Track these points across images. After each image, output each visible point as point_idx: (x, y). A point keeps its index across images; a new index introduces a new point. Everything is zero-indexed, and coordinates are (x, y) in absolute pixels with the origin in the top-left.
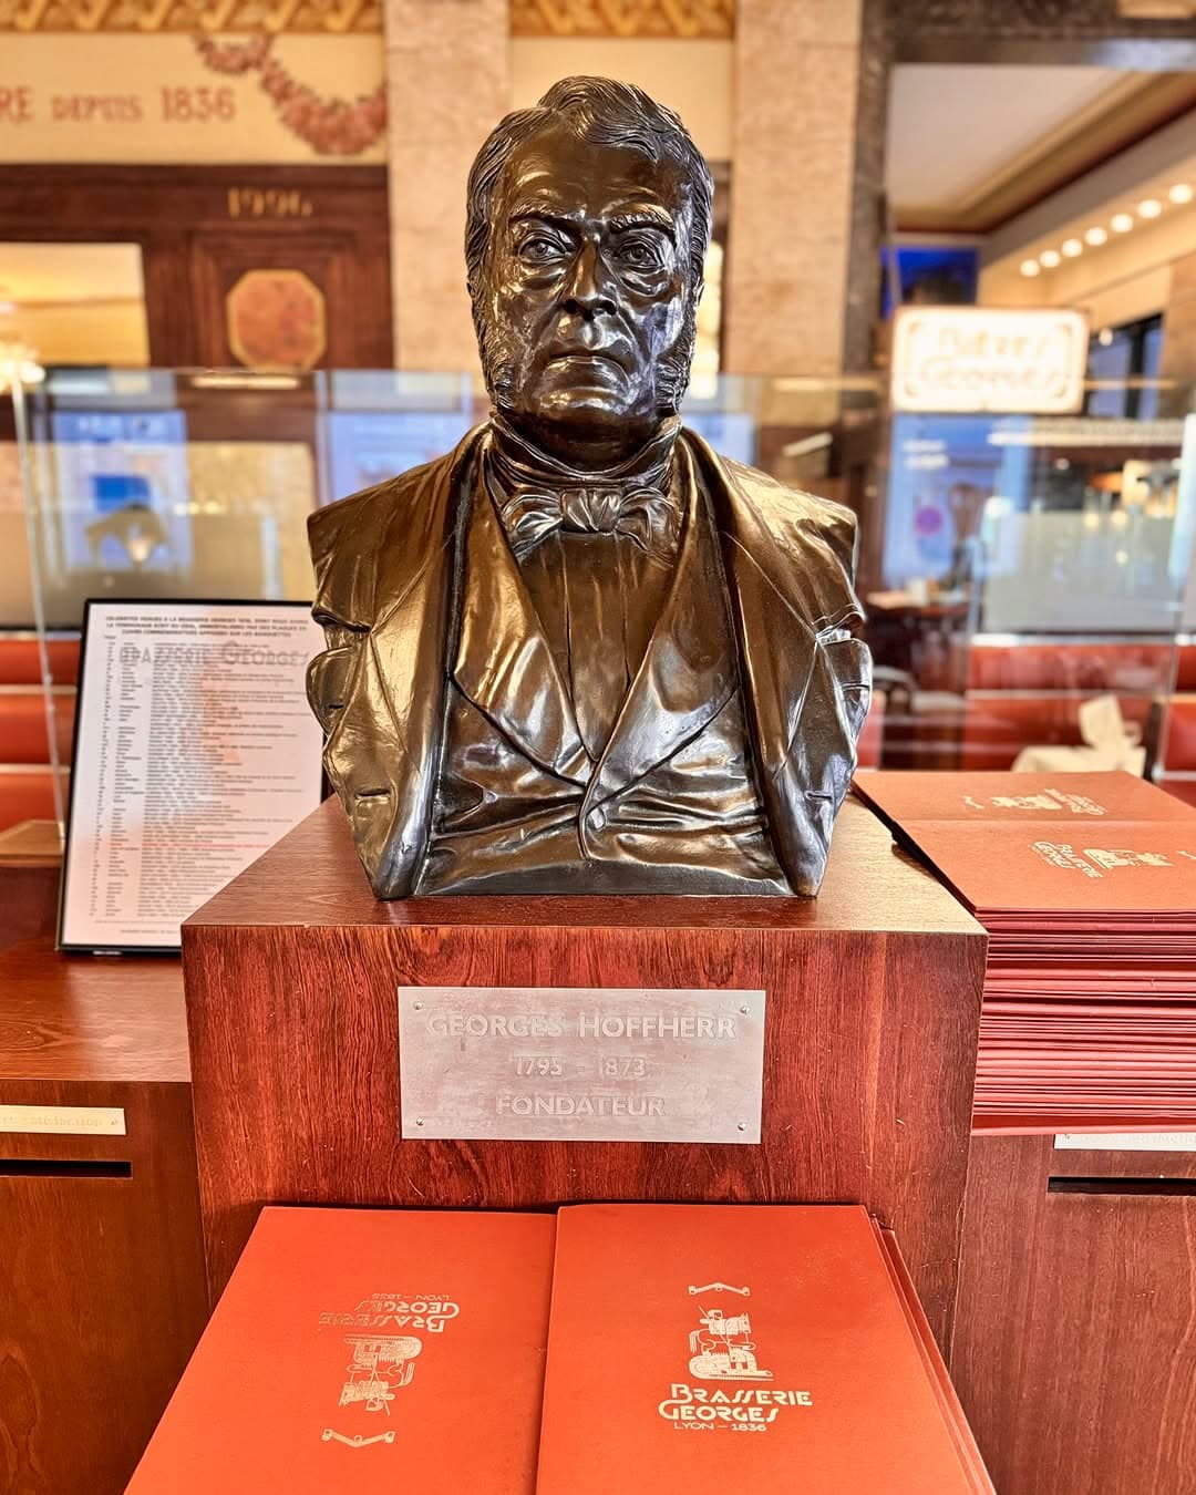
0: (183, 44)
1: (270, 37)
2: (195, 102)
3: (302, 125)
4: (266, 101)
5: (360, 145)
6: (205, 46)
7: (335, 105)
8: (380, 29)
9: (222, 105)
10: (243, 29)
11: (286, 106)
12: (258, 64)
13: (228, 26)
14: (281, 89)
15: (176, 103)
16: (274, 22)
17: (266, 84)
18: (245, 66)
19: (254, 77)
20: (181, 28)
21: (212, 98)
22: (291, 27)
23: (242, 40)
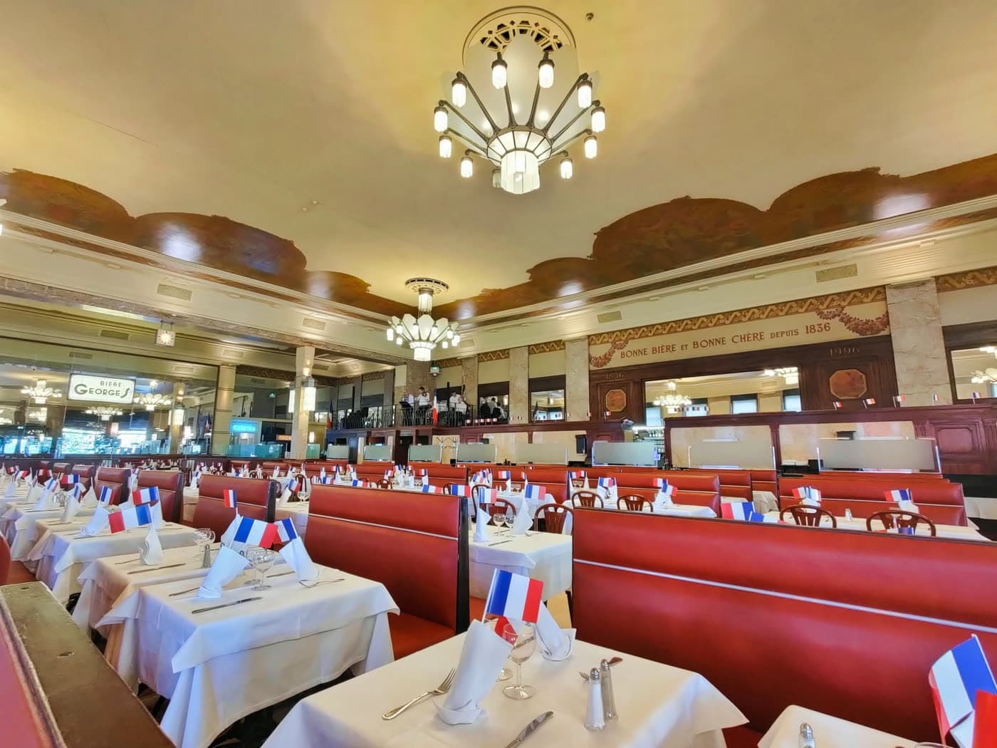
0: (814, 314)
1: (843, 308)
2: (817, 328)
3: (855, 330)
4: (843, 324)
5: (879, 331)
6: (820, 314)
7: (867, 321)
8: (885, 299)
9: (827, 327)
10: (833, 307)
11: (848, 325)
12: (839, 316)
13: (828, 307)
14: (847, 321)
15: (810, 329)
16: (843, 304)
17: (842, 320)
18: (835, 316)
19: (837, 319)
20: (812, 310)
21: (823, 326)
22: (850, 304)
23: (834, 310)
